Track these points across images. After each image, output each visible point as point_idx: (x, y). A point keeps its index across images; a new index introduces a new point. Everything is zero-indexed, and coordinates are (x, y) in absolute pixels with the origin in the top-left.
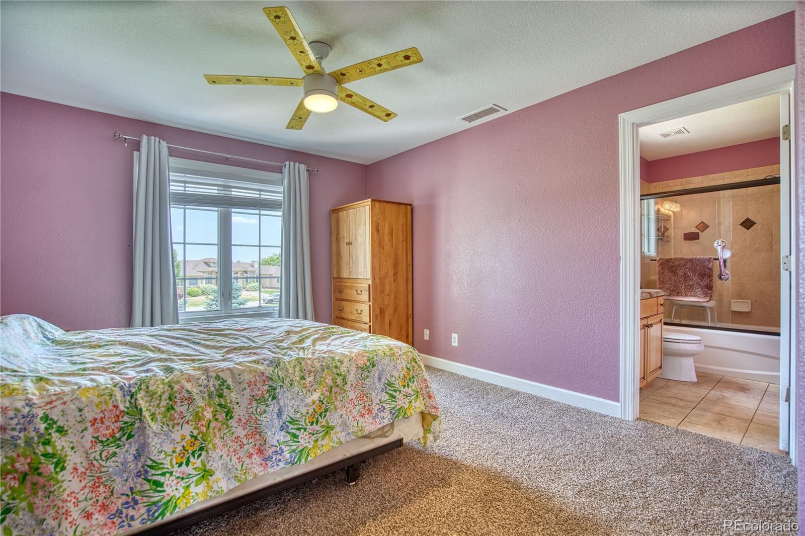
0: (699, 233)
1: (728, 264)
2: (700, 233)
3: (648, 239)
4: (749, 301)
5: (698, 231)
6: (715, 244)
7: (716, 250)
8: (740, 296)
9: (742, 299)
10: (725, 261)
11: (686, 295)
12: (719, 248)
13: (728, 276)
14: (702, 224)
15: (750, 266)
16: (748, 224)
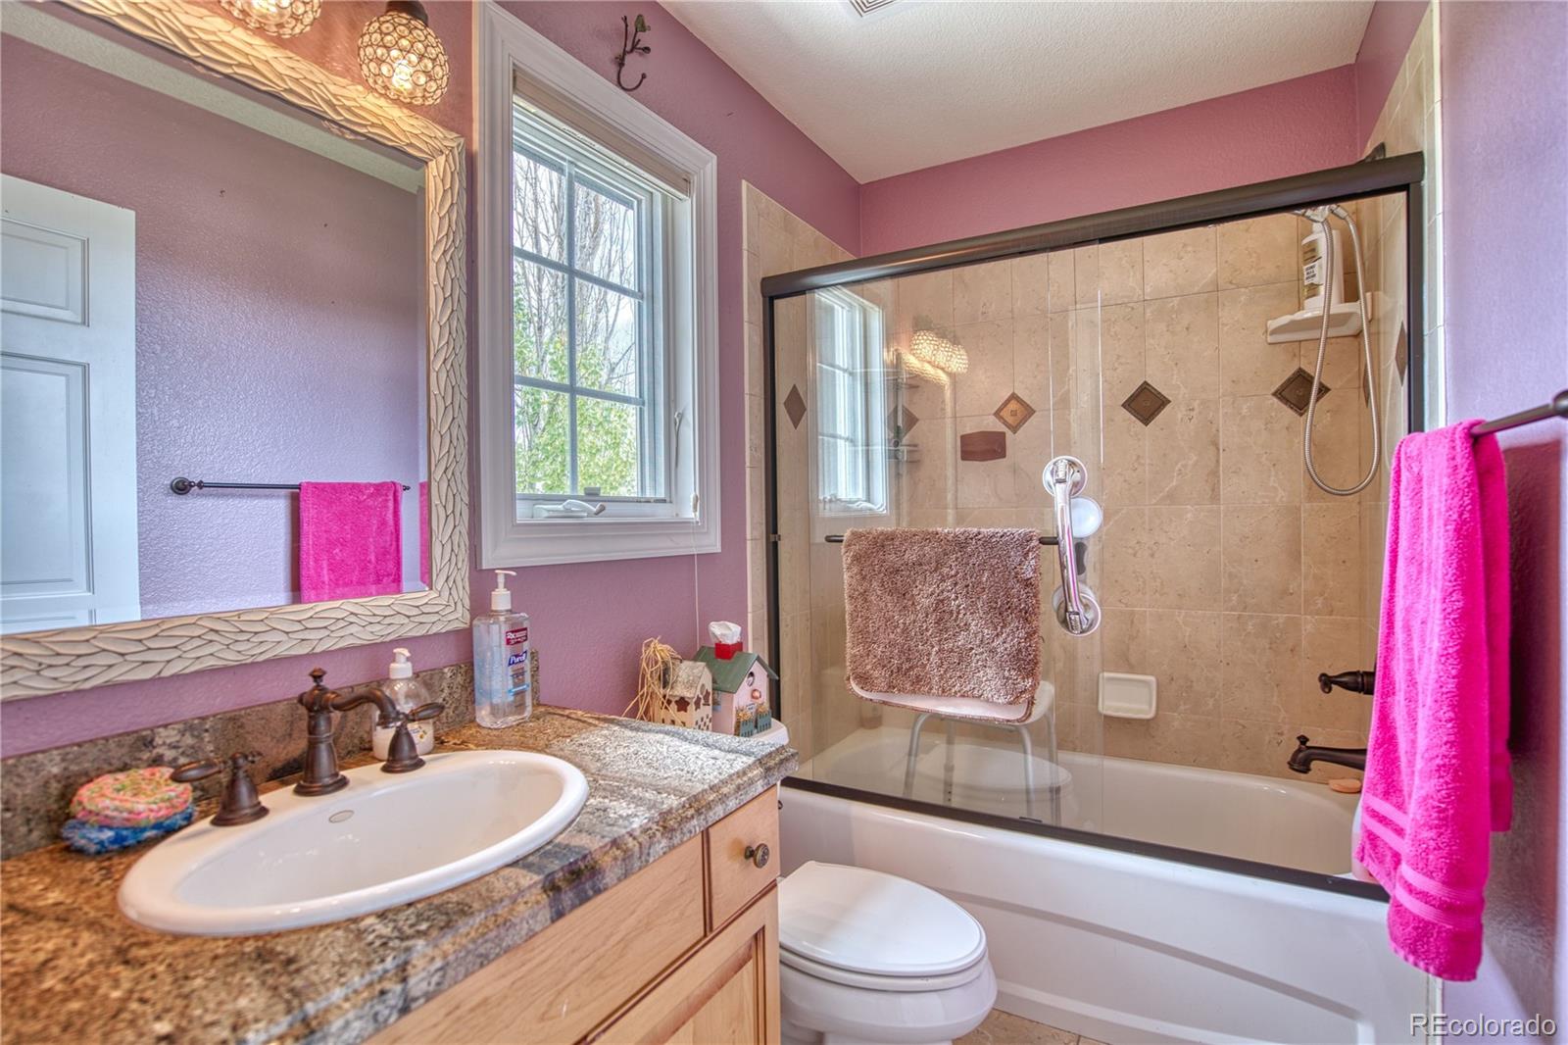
0: (1004, 434)
1: (1089, 559)
2: (1009, 434)
3: (867, 452)
4: (1152, 679)
5: (1001, 428)
6: (1047, 477)
7: (1049, 501)
8: (1125, 659)
9: (1132, 669)
10: (1080, 548)
11: (945, 693)
12: (1059, 493)
13: (1090, 616)
14: (1013, 405)
15: (1152, 556)
16: (1146, 404)
